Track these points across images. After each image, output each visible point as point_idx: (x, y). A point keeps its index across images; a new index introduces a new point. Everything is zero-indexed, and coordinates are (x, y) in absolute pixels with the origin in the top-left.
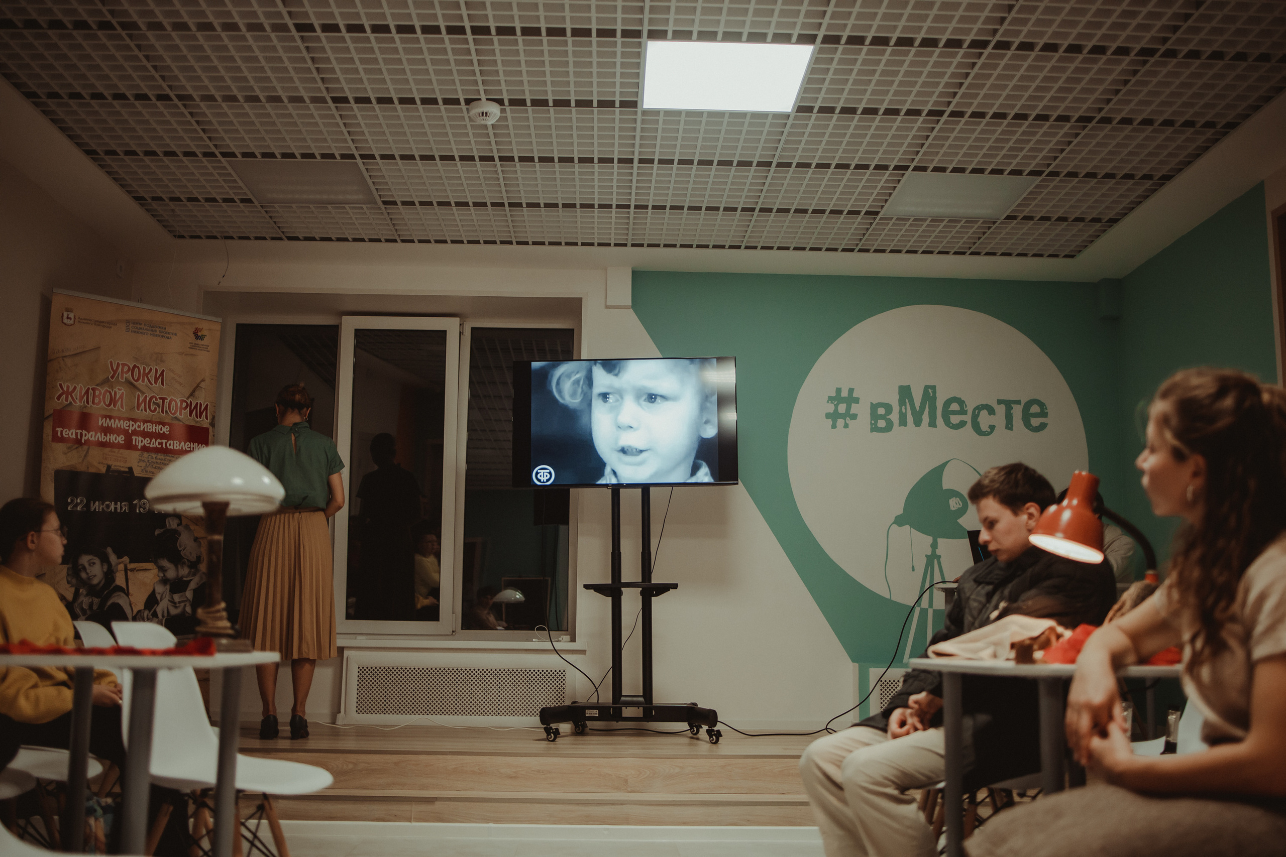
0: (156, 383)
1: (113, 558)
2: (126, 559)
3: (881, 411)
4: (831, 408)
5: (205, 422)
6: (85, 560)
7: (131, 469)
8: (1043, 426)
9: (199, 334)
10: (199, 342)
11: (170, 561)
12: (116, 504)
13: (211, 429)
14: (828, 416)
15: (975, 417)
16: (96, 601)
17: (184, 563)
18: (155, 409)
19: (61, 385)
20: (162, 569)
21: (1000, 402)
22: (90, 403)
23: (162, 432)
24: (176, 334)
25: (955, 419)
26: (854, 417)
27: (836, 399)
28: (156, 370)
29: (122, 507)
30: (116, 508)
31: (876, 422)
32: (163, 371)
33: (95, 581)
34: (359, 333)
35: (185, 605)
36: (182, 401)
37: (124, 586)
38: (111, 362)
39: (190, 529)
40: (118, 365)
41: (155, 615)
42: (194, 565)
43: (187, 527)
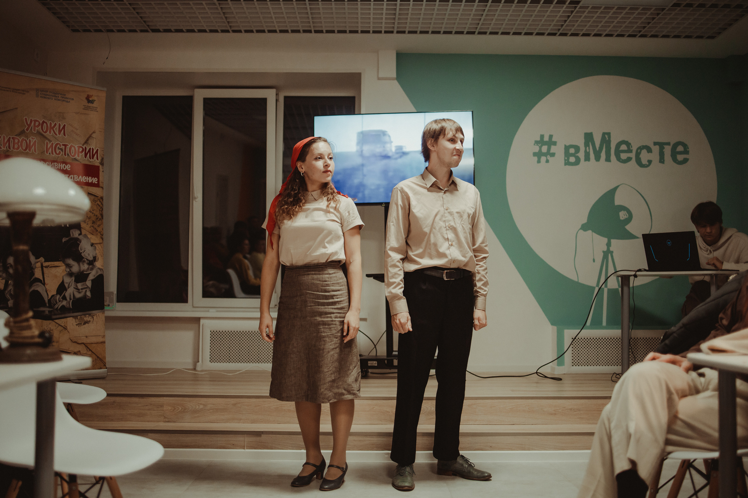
0: (59, 134)
1: (32, 258)
2: (42, 259)
3: (572, 151)
4: (536, 149)
5: (96, 162)
6: (11, 260)
8: (685, 161)
9: (90, 99)
10: (90, 105)
11: (74, 260)
13: (101, 166)
14: (535, 154)
15: (638, 154)
17: (84, 261)
18: (60, 153)
20: (68, 266)
21: (655, 144)
22: (12, 148)
23: (65, 169)
24: (73, 99)
25: (624, 156)
26: (553, 155)
27: (541, 142)
28: (60, 125)
31: (568, 159)
32: (65, 125)
34: (207, 102)
35: (86, 291)
36: (79, 147)
37: (41, 278)
38: (26, 119)
39: (88, 238)
40: (31, 121)
41: (64, 298)
42: (91, 263)
43: (85, 236)
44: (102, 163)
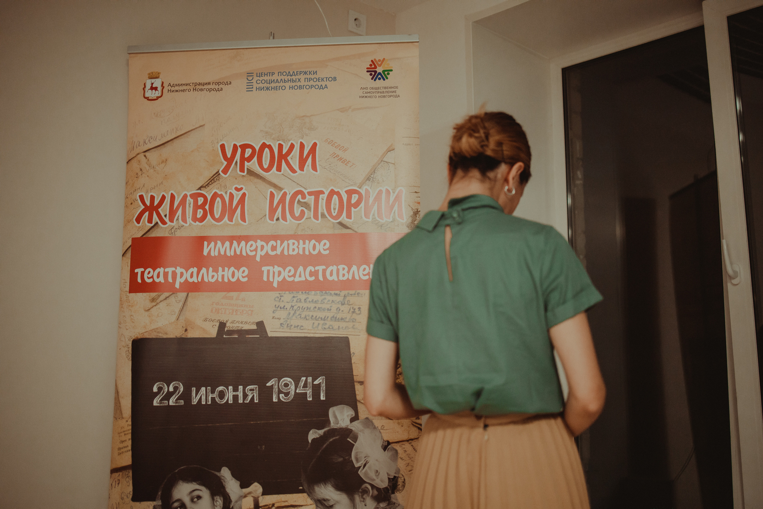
0: (302, 168)
1: (232, 486)
2: (256, 488)
6: (183, 491)
7: (260, 325)
9: (379, 70)
10: (380, 83)
11: (339, 488)
12: (236, 389)
17: (365, 492)
18: (303, 212)
19: (141, 197)
20: (323, 504)
22: (189, 220)
23: (315, 253)
24: (335, 79)
28: (302, 146)
29: (247, 394)
30: (235, 398)
32: (315, 145)
36: (351, 193)
39: (375, 428)
40: (235, 147)
43: (368, 423)
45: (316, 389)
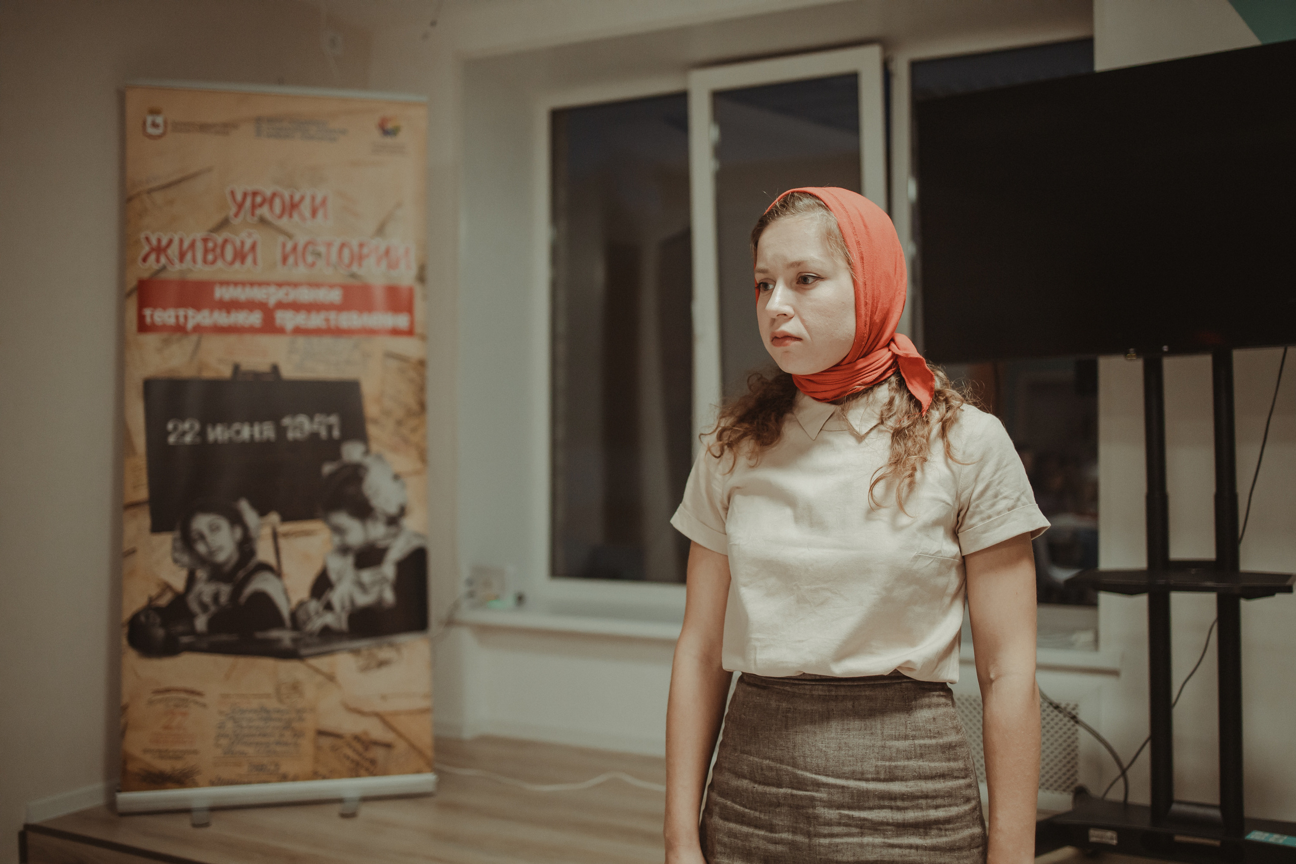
0: (313, 217)
1: (250, 516)
2: (274, 518)
5: (405, 278)
6: (202, 523)
7: (275, 369)
9: (390, 126)
10: (389, 140)
12: (252, 427)
13: (417, 288)
16: (225, 590)
17: (377, 518)
18: (315, 262)
19: (147, 239)
20: (338, 530)
22: (200, 263)
23: (328, 300)
24: (347, 132)
28: (313, 197)
29: (265, 431)
30: (252, 435)
32: (326, 197)
33: (221, 557)
34: (720, 97)
35: (382, 589)
37: (273, 561)
38: (232, 191)
39: (386, 461)
40: (245, 195)
41: (329, 607)
42: (393, 521)
43: (380, 457)
44: (421, 278)
45: (330, 428)
